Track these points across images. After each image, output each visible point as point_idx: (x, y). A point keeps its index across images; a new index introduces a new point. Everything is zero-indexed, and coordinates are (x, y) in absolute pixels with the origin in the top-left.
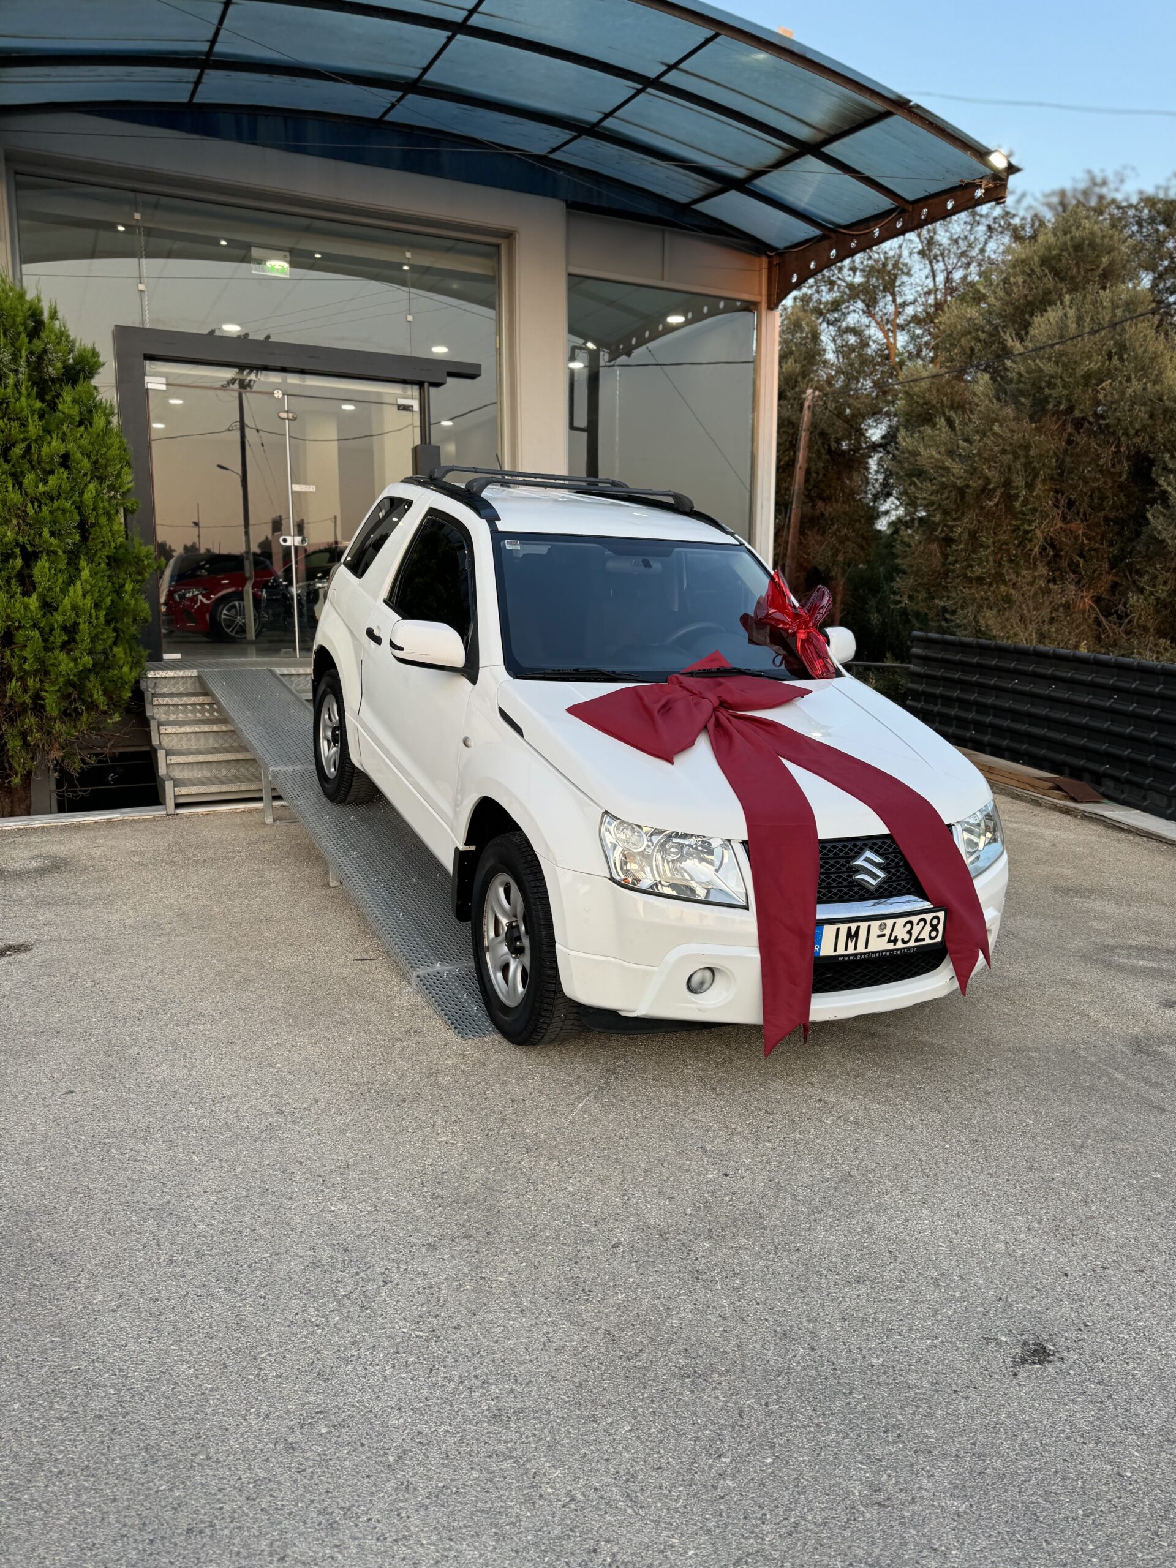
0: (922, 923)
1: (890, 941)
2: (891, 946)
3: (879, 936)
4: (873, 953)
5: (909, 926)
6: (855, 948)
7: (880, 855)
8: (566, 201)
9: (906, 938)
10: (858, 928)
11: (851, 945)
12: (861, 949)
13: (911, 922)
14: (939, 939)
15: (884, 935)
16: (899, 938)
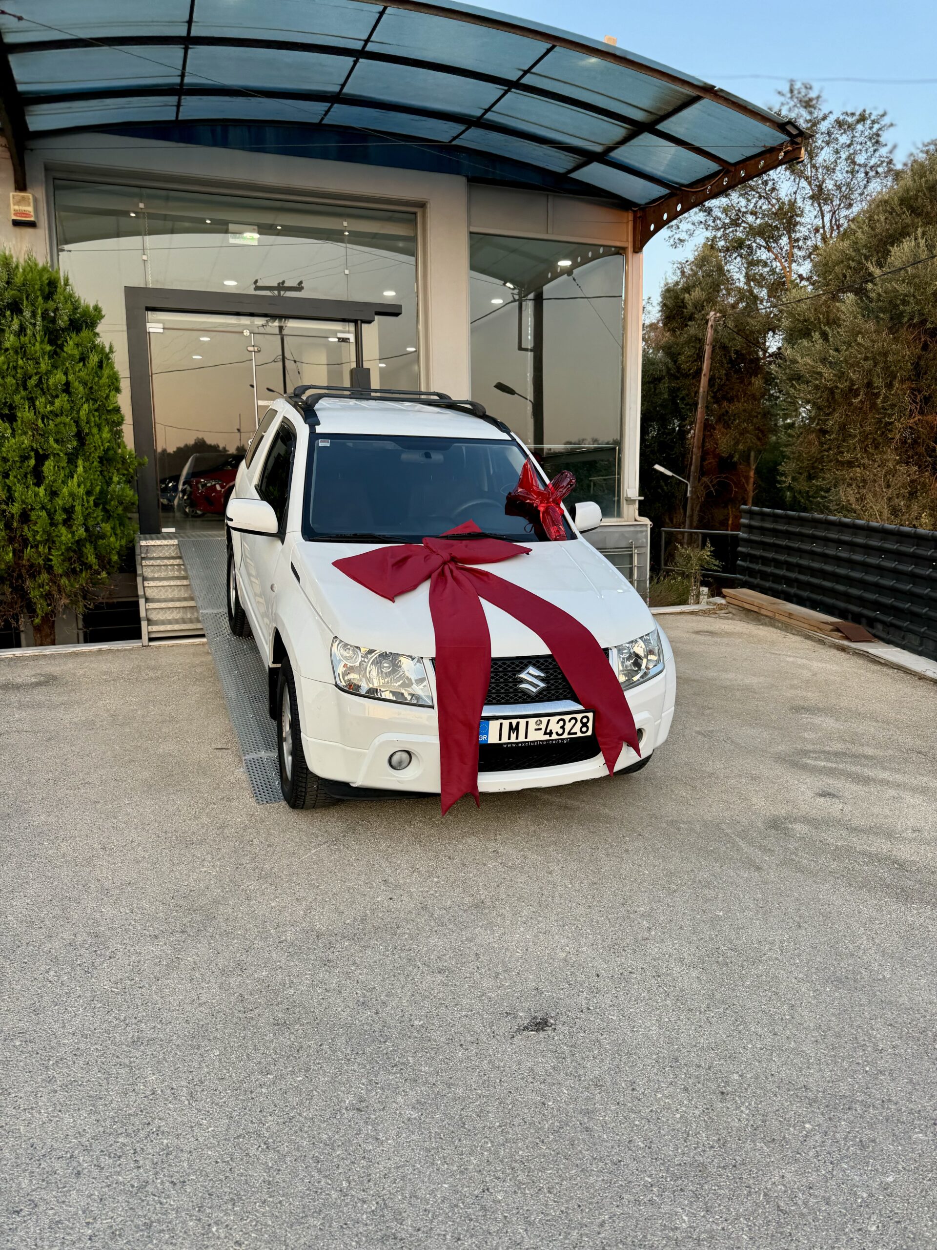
0: (573, 721)
1: (545, 733)
2: (547, 737)
3: (536, 730)
4: (531, 742)
5: (561, 723)
6: (517, 738)
7: (541, 670)
8: (467, 177)
9: (560, 731)
10: (518, 723)
11: (513, 736)
12: (522, 738)
13: (564, 720)
14: (589, 733)
15: (540, 729)
16: (554, 732)
